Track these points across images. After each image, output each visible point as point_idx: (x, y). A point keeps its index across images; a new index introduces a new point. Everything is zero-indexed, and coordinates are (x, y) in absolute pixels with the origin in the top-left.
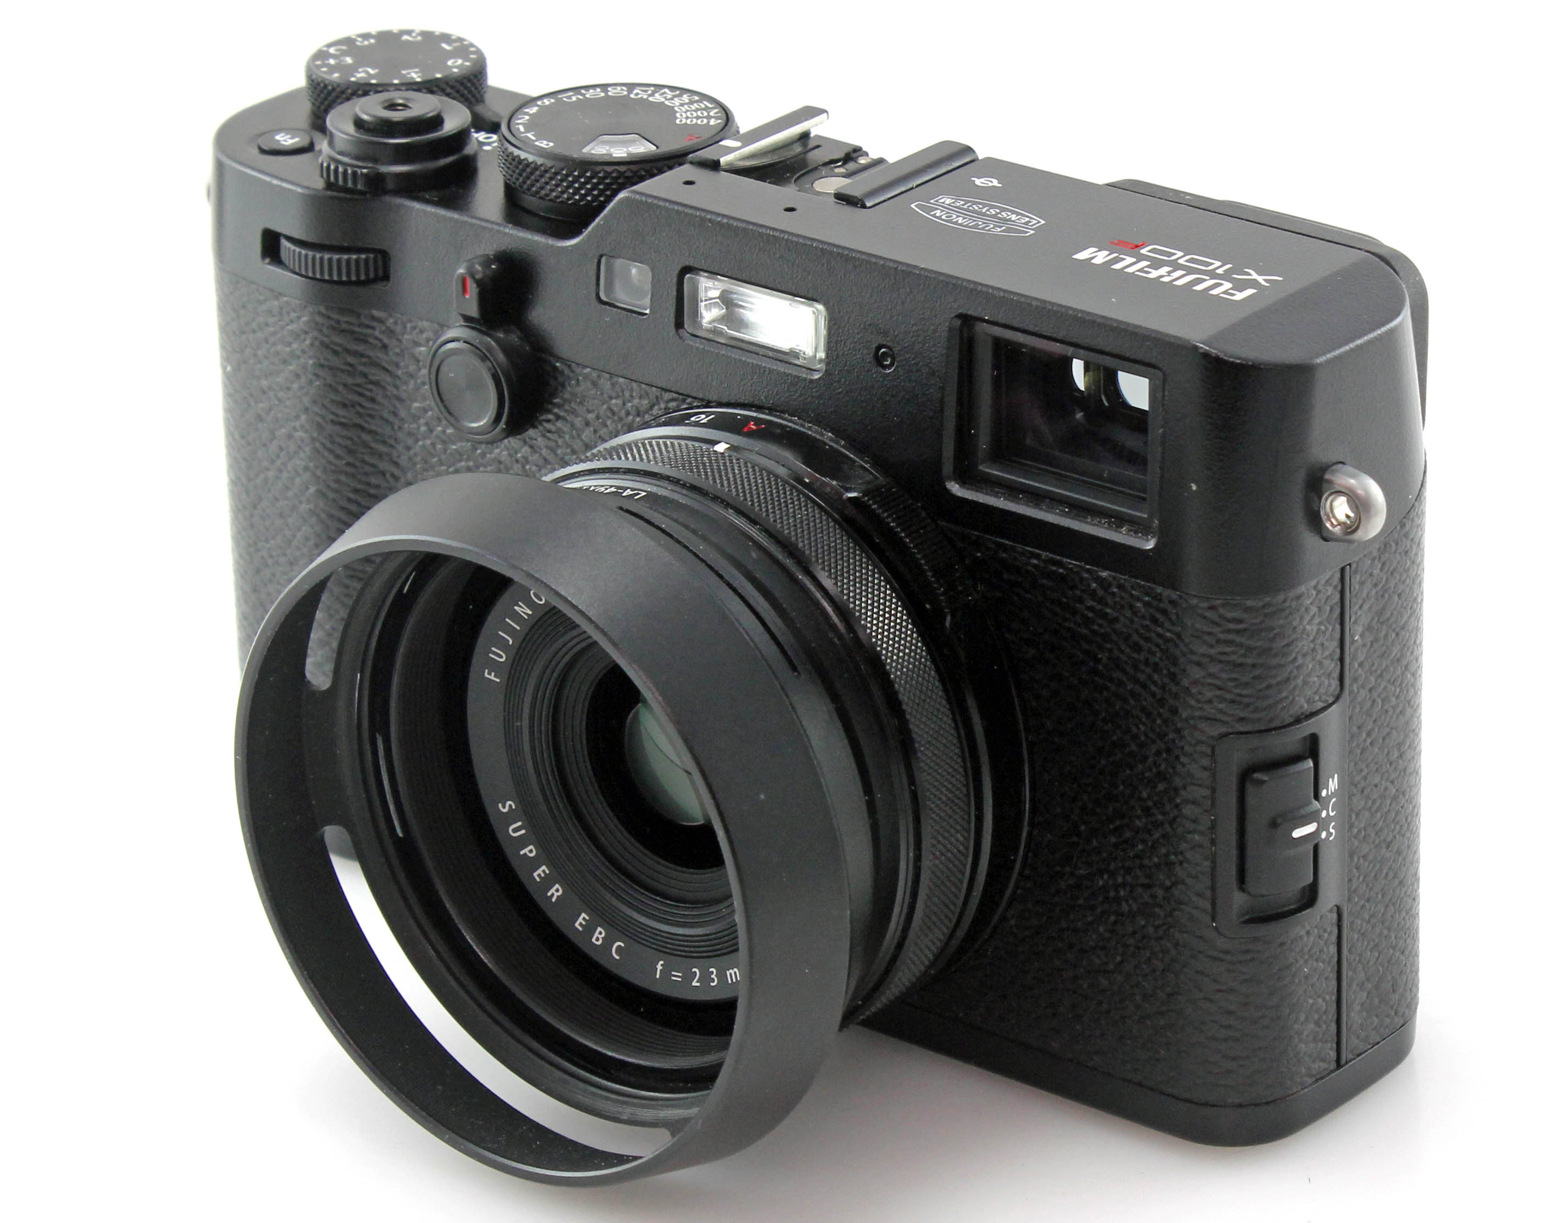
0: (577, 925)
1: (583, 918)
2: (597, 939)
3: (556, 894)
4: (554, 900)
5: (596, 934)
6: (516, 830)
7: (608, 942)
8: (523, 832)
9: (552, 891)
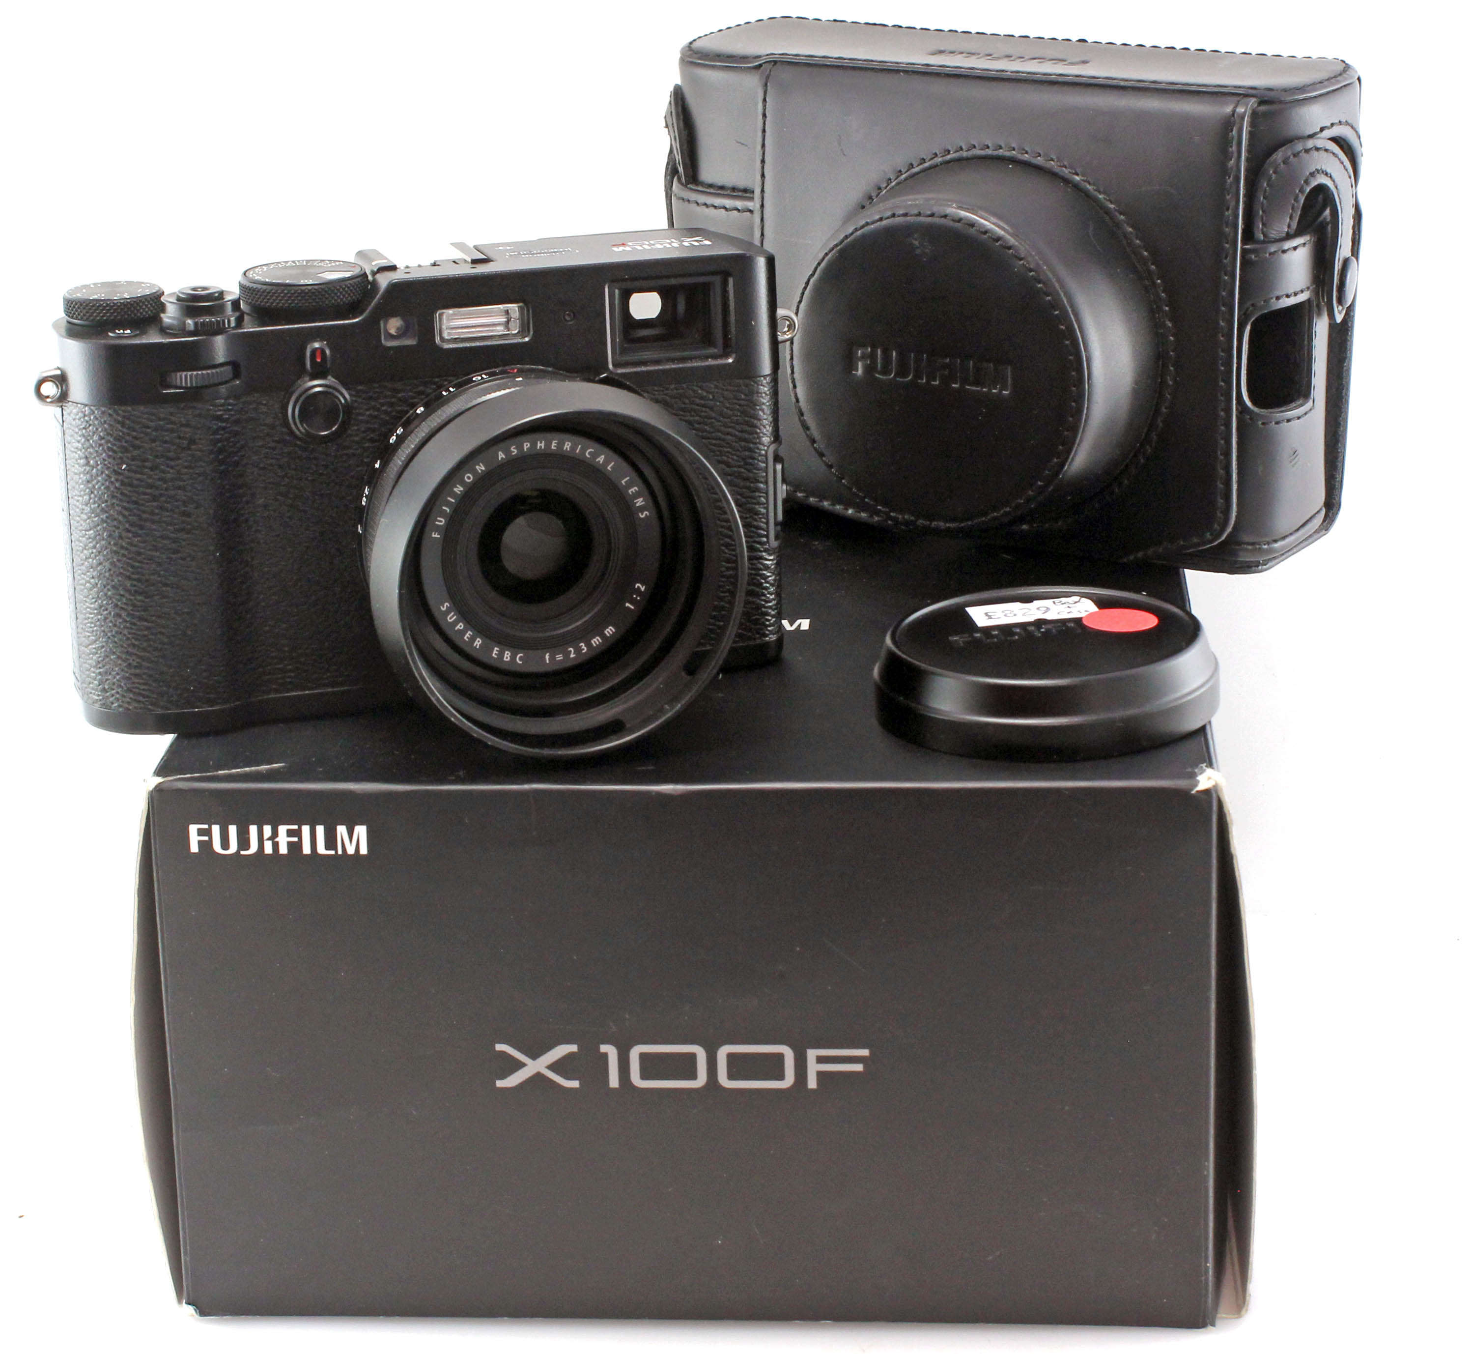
0: (494, 655)
1: (496, 650)
2: (507, 658)
3: (478, 644)
4: (478, 647)
5: (506, 655)
6: (451, 618)
7: (513, 657)
8: (455, 617)
9: (476, 642)
